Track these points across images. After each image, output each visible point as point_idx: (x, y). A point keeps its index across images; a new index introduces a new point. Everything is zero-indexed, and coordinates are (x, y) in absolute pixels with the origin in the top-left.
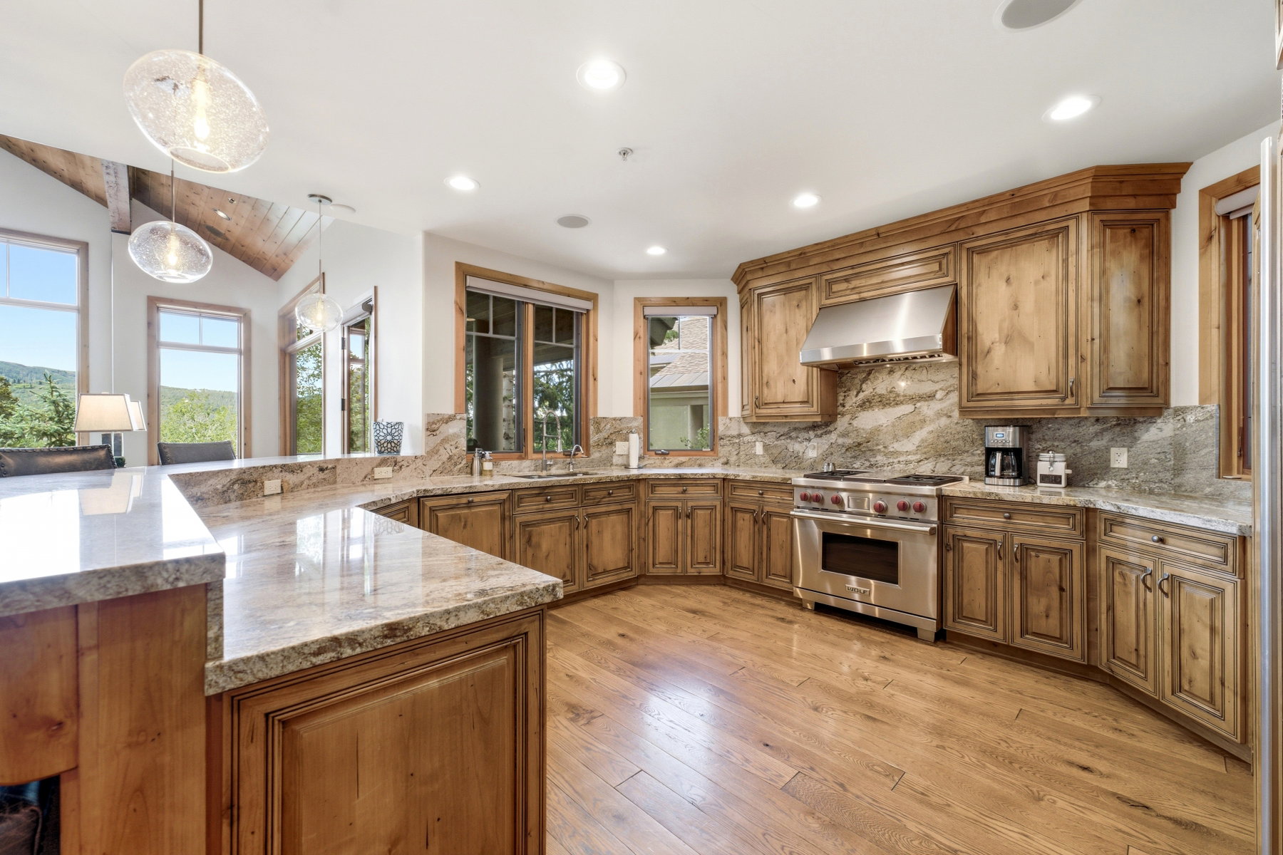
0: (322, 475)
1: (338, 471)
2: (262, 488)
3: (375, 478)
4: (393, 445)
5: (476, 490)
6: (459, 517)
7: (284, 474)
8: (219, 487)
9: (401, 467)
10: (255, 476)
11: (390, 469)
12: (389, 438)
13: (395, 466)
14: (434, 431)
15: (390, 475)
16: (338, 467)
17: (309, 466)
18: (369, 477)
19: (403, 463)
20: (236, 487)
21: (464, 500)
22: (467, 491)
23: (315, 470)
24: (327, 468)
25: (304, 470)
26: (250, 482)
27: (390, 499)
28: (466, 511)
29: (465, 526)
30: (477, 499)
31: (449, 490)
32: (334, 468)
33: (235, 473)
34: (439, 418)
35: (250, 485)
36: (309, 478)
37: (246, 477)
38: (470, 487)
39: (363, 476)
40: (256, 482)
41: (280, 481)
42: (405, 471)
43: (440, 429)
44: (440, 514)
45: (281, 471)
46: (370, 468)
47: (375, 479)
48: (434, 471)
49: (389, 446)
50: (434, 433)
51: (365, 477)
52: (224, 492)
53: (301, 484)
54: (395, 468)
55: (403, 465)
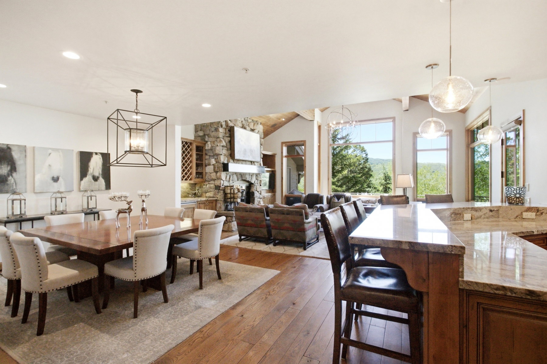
0: (491, 213)
1: (500, 212)
2: (463, 217)
3: (523, 218)
7: (472, 212)
8: (447, 215)
9: (542, 213)
10: (460, 212)
11: (534, 214)
13: (537, 212)
15: (534, 217)
16: (500, 210)
17: (484, 209)
18: (519, 217)
20: (453, 215)
23: (488, 211)
24: (494, 210)
25: (482, 210)
26: (458, 214)
27: (533, 232)
32: (498, 210)
33: (452, 210)
36: (485, 214)
37: (457, 212)
39: (516, 216)
40: (460, 214)
41: (471, 214)
45: (471, 210)
46: (520, 212)
51: (517, 217)
53: (481, 217)
54: (538, 213)
55: (543, 212)
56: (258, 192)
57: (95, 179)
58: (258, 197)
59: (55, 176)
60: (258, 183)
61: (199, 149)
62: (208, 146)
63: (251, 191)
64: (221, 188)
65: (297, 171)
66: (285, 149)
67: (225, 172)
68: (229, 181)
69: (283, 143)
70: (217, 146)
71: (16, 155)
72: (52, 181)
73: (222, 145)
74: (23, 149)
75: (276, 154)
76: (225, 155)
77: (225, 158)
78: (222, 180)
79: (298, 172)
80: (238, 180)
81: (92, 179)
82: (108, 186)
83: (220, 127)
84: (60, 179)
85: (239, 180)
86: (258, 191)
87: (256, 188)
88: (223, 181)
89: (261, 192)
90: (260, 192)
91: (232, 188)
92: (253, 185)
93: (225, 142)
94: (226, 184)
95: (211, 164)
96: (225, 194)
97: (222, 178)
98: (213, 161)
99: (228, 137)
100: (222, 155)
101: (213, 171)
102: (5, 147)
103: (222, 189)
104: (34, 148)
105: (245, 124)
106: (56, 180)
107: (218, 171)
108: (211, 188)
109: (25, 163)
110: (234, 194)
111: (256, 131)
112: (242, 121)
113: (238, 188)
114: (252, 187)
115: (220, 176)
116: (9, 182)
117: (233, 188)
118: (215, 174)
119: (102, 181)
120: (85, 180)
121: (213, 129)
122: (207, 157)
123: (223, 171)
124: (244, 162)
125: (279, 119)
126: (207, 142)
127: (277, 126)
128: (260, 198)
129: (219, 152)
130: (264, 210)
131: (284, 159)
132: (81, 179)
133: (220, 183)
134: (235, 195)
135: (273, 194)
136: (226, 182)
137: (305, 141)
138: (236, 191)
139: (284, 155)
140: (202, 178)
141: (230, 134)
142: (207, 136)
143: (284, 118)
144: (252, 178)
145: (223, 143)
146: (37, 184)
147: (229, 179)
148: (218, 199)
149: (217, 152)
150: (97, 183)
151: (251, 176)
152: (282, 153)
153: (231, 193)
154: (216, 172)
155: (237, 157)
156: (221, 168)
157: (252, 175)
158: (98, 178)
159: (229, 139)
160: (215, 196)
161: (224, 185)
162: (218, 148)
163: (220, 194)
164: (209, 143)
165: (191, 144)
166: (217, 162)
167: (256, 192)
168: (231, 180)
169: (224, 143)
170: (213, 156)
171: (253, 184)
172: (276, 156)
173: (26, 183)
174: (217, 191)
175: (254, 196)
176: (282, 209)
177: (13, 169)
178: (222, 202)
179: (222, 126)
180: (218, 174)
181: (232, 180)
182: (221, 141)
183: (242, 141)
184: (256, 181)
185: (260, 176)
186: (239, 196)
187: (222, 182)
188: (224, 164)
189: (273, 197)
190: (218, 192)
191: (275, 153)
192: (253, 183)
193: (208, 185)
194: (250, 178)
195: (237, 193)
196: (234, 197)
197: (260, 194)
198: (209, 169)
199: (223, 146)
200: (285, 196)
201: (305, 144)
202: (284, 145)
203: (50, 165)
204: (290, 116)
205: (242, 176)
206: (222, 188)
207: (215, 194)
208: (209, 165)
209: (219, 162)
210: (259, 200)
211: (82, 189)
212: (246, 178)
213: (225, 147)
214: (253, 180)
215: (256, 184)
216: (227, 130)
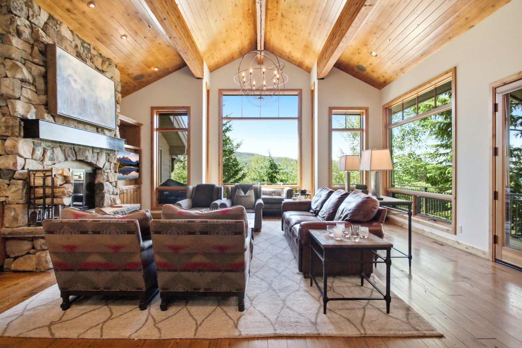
56: (111, 183)
58: (111, 193)
60: (112, 168)
63: (96, 182)
64: (16, 175)
65: (170, 154)
66: (156, 118)
67: (30, 140)
68: (42, 161)
69: (153, 108)
70: (7, 77)
73: (19, 76)
75: (142, 125)
76: (29, 102)
77: (30, 108)
78: (21, 156)
79: (172, 156)
80: (66, 160)
83: (14, 33)
85: (69, 159)
86: (111, 181)
87: (108, 177)
88: (25, 159)
89: (116, 184)
90: (114, 184)
91: (48, 174)
92: (100, 172)
93: (30, 73)
94: (32, 165)
96: (30, 188)
97: (22, 153)
99: (36, 64)
100: (19, 99)
103: (21, 177)
105: (84, 54)
107: (7, 136)
110: (53, 186)
111: (108, 74)
112: (76, 46)
113: (65, 174)
114: (99, 175)
115: (15, 147)
117: (51, 176)
123: (25, 136)
124: (81, 126)
125: (149, 67)
127: (144, 80)
128: (115, 193)
129: (11, 93)
130: (136, 225)
131: (155, 133)
133: (15, 164)
134: (57, 190)
135: (137, 186)
136: (34, 162)
138: (59, 181)
139: (155, 127)
141: (44, 62)
143: (157, 68)
144: (99, 159)
145: (22, 72)
147: (43, 155)
148: (10, 199)
149: (5, 91)
151: (96, 155)
152: (152, 123)
153: (44, 186)
154: (3, 138)
155: (62, 109)
156: (17, 130)
157: (98, 153)
159: (43, 69)
161: (26, 168)
162: (7, 82)
163: (14, 188)
167: (108, 183)
168: (47, 159)
171: (100, 169)
172: (142, 127)
174: (7, 182)
175: (104, 191)
176: (188, 221)
178: (19, 208)
179: (19, 34)
180: (9, 142)
181: (52, 159)
182: (15, 67)
183: (75, 81)
184: (107, 164)
185: (114, 155)
186: (66, 191)
187: (20, 161)
188: (24, 120)
189: (137, 191)
190: (9, 185)
191: (140, 122)
192: (102, 167)
194: (96, 158)
195: (60, 185)
196: (53, 192)
197: (116, 187)
199: (23, 81)
200: (157, 189)
201: (190, 113)
202: (155, 111)
204: (167, 67)
205: (75, 153)
206: (21, 174)
209: (12, 114)
210: (112, 196)
212: (87, 157)
213: (29, 83)
214: (102, 162)
215: (106, 169)
216: (36, 48)
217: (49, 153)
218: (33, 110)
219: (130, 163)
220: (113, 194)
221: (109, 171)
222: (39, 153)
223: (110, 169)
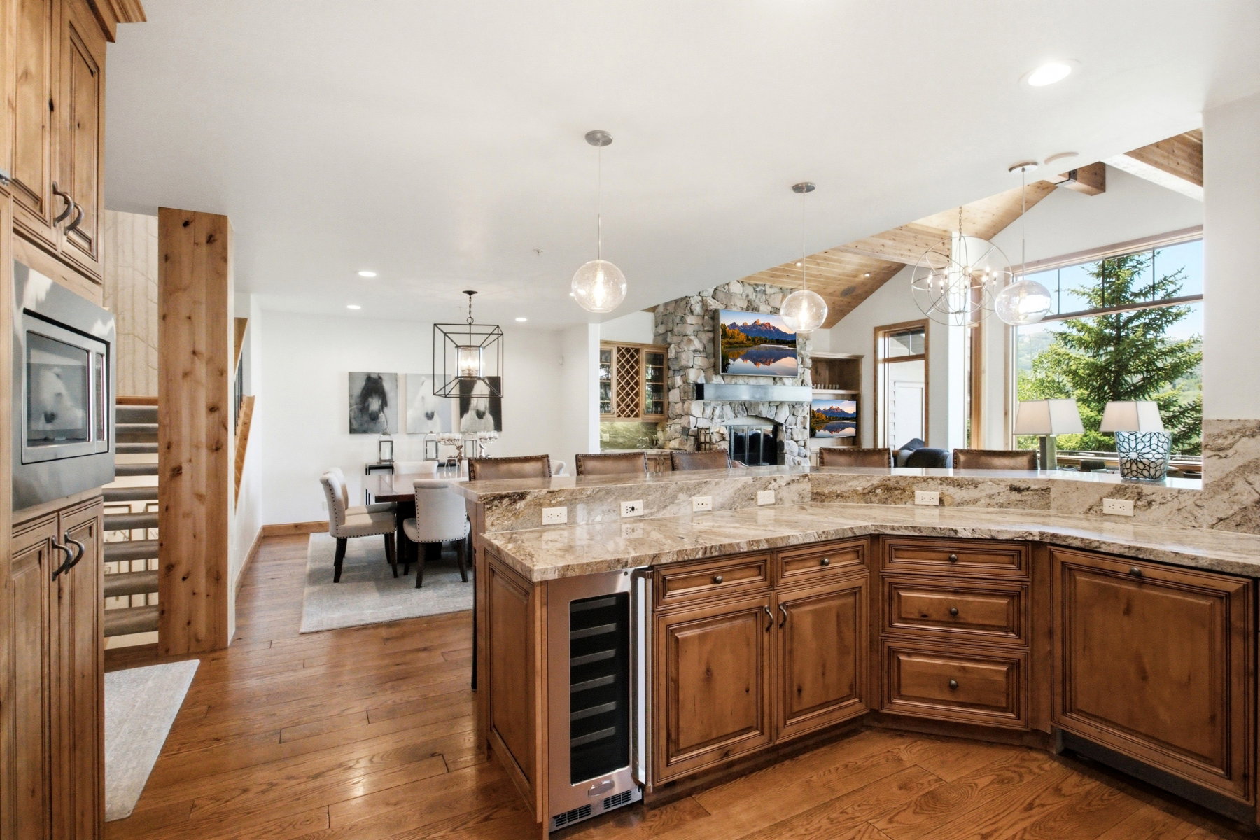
0: (1015, 496)
1: (1053, 495)
2: (912, 496)
3: (1105, 512)
4: (1141, 466)
5: (1152, 558)
6: (1116, 593)
7: (945, 487)
8: (860, 489)
9: (1150, 504)
10: (903, 484)
11: (1131, 503)
12: (1134, 456)
13: (1139, 499)
14: (1220, 450)
15: (1131, 513)
16: (1053, 490)
17: (990, 483)
18: (1095, 509)
19: (1153, 497)
20: (879, 491)
21: (1125, 567)
22: (1132, 553)
23: (1003, 489)
24: (1028, 489)
25: (980, 486)
26: (896, 489)
28: (1132, 588)
29: (1128, 612)
30: (1152, 572)
31: (1096, 544)
32: (1047, 490)
33: (878, 479)
34: (1233, 427)
35: (897, 492)
36: (991, 497)
37: (891, 484)
38: (1139, 549)
39: (1087, 507)
40: (904, 490)
41: (937, 493)
42: (1156, 512)
43: (1236, 447)
44: (1080, 578)
45: (941, 484)
46: (1097, 497)
47: (1105, 515)
48: (1220, 520)
49: (1134, 467)
50: (1222, 454)
51: (1090, 509)
52: (864, 494)
53: (975, 502)
54: (1139, 503)
55: (1153, 501)
56: (797, 442)
57: (480, 415)
58: (796, 454)
59: (430, 412)
60: (799, 422)
61: (658, 360)
62: (672, 354)
63: (778, 440)
64: (690, 433)
66: (883, 343)
67: (701, 401)
68: (712, 419)
69: (877, 330)
70: (685, 351)
71: (387, 386)
72: (426, 419)
73: (692, 348)
74: (395, 377)
75: (862, 357)
76: (700, 368)
77: (700, 373)
78: (693, 416)
80: (735, 416)
81: (475, 416)
82: (498, 427)
83: (689, 314)
84: (436, 416)
85: (739, 416)
86: (796, 440)
87: (792, 435)
88: (697, 418)
89: (805, 443)
90: (802, 443)
91: (708, 431)
92: (783, 429)
93: (701, 342)
94: (703, 423)
95: (677, 386)
96: (697, 441)
97: (694, 414)
98: (678, 380)
99: (708, 331)
100: (692, 367)
101: (679, 400)
102: (376, 376)
103: (693, 434)
104: (406, 375)
105: (757, 301)
106: (430, 416)
107: (686, 400)
108: (676, 432)
109: (397, 396)
110: (711, 443)
112: (748, 296)
113: (722, 432)
114: (782, 433)
115: (689, 408)
116: (380, 420)
117: (712, 433)
118: (681, 404)
119: (489, 418)
120: (467, 416)
121: (677, 320)
122: (671, 373)
123: (697, 399)
125: (857, 276)
126: (670, 344)
127: (859, 291)
128: (802, 455)
129: (688, 363)
131: (880, 366)
132: (462, 415)
133: (689, 423)
134: (713, 447)
136: (705, 420)
137: (926, 321)
138: (716, 439)
139: (881, 357)
140: (662, 412)
141: (713, 326)
142: (669, 334)
143: (868, 274)
144: (779, 413)
145: (694, 344)
146: (409, 421)
147: (713, 414)
149: (684, 363)
150: (482, 421)
151: (774, 408)
152: (876, 351)
153: (706, 443)
154: (683, 401)
156: (690, 394)
157: (777, 406)
158: (484, 413)
159: (711, 335)
160: (681, 447)
161: (697, 426)
162: (684, 356)
163: (689, 444)
164: (672, 346)
165: (637, 351)
166: (684, 382)
167: (791, 442)
168: (716, 417)
169: (697, 344)
170: (679, 371)
171: (781, 425)
172: (864, 360)
173: (397, 423)
174: (686, 437)
175: (784, 451)
177: (384, 403)
179: (692, 313)
180: (686, 405)
181: (721, 417)
182: (690, 341)
184: (791, 419)
185: (802, 408)
187: (693, 421)
188: (695, 385)
190: (687, 440)
191: (857, 353)
192: (783, 422)
193: (672, 426)
194: (774, 413)
195: (717, 442)
197: (804, 447)
198: (674, 395)
199: (695, 351)
201: (928, 328)
202: (881, 333)
203: (423, 398)
205: (746, 408)
206: (694, 432)
207: (681, 444)
208: (674, 387)
209: (689, 381)
210: (798, 459)
211: (462, 430)
212: (760, 413)
213: (700, 352)
214: (783, 416)
215: (790, 424)
216: (706, 317)
217: (717, 412)
218: (703, 374)
219: (844, 416)
220: (799, 455)
221: (794, 427)
222: (708, 412)
223: (796, 424)
